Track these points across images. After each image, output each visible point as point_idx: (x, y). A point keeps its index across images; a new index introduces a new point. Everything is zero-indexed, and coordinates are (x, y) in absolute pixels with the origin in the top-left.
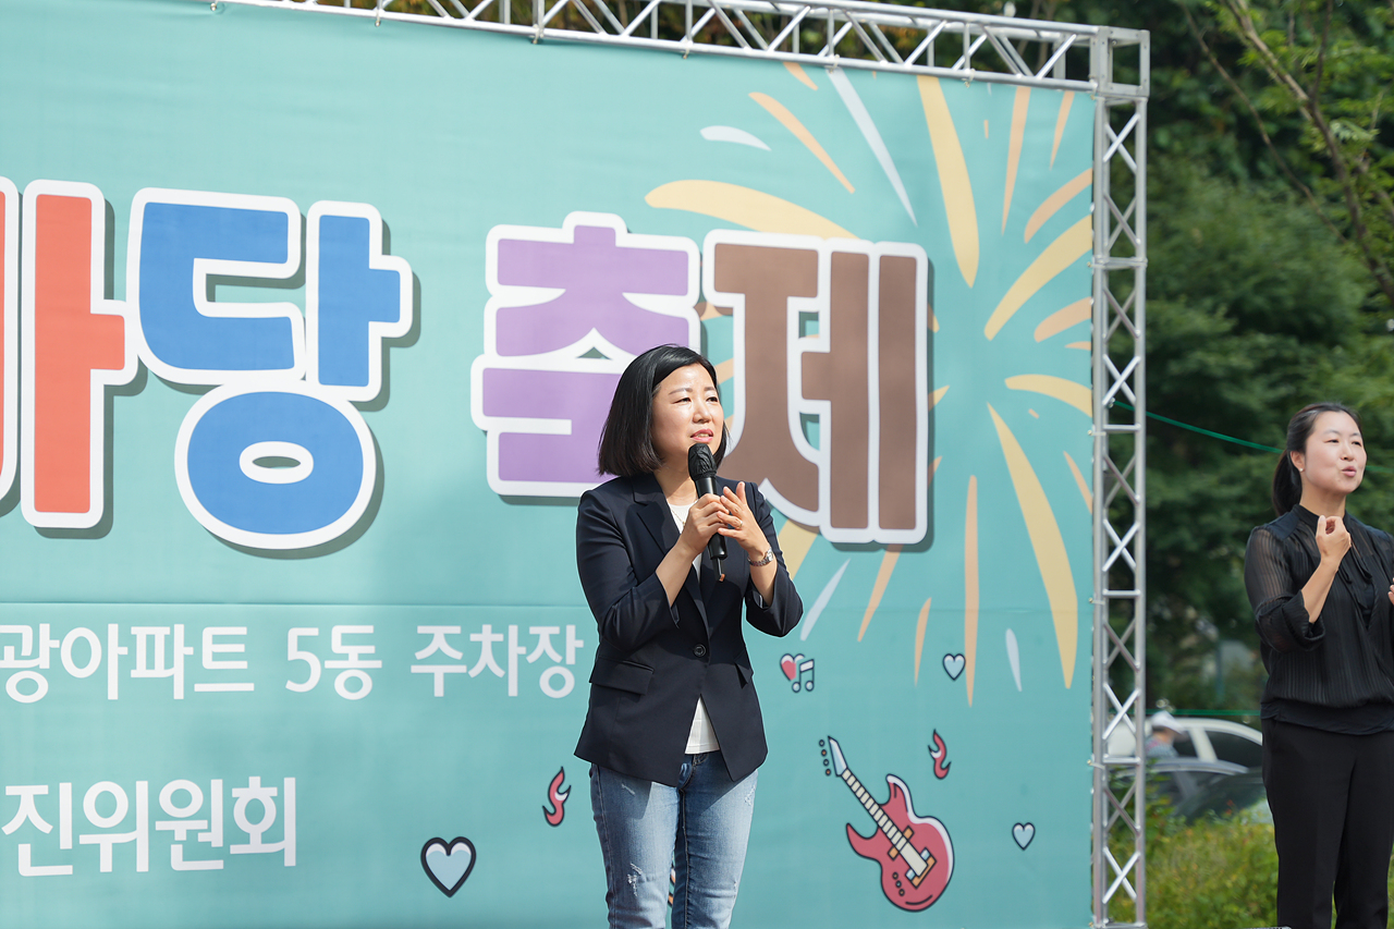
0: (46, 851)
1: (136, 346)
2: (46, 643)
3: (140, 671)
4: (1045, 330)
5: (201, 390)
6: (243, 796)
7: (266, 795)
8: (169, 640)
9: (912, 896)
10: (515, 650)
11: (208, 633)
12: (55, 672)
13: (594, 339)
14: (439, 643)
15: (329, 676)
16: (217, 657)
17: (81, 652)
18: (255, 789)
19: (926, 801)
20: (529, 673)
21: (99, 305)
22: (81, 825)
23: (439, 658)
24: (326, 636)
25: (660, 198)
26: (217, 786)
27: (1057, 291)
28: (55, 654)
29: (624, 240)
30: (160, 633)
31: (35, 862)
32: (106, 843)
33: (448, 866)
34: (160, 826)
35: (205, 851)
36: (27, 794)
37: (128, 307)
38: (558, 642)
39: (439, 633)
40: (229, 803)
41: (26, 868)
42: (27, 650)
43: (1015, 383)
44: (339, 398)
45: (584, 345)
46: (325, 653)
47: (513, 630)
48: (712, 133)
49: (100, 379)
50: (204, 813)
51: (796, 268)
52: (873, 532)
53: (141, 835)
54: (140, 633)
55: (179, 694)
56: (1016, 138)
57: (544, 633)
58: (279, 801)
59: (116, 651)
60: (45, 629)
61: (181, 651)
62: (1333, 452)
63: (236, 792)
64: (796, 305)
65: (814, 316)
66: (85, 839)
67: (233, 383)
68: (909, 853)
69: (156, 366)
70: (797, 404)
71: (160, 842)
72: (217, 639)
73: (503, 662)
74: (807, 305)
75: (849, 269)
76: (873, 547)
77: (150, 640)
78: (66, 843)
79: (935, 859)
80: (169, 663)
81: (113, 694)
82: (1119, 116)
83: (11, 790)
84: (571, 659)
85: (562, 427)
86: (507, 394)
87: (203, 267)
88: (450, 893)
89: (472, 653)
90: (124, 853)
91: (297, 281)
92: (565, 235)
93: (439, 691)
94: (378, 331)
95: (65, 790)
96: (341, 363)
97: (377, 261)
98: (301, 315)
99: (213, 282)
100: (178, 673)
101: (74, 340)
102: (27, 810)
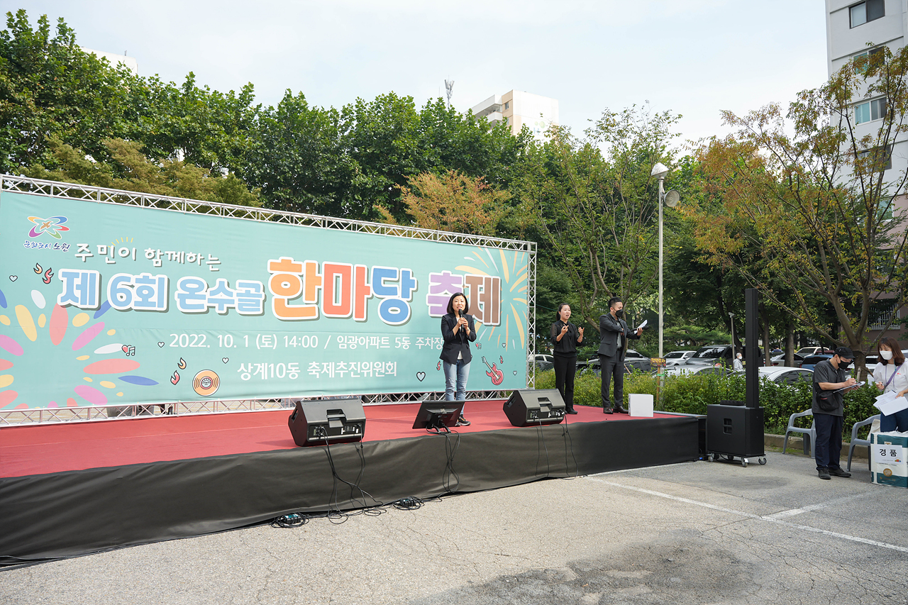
0: (356, 373)
1: (372, 291)
2: (356, 339)
3: (372, 344)
4: (519, 291)
5: (382, 299)
6: (388, 365)
7: (391, 365)
9: (497, 383)
10: (432, 342)
11: (383, 338)
12: (358, 344)
13: (446, 291)
14: (420, 340)
15: (402, 345)
16: (384, 342)
17: (362, 341)
18: (390, 364)
19: (499, 366)
20: (435, 345)
21: (366, 285)
22: (361, 369)
23: (420, 343)
24: (402, 339)
25: (457, 268)
26: (384, 363)
27: (521, 285)
28: (358, 341)
29: (451, 275)
30: (375, 338)
31: (354, 375)
32: (365, 372)
33: (421, 377)
34: (374, 369)
35: (382, 374)
36: (353, 364)
37: (371, 285)
38: (439, 340)
39: (420, 338)
40: (385, 366)
41: (352, 376)
42: (353, 340)
43: (515, 299)
44: (405, 300)
45: (445, 292)
46: (401, 342)
47: (432, 338)
48: (465, 258)
49: (366, 296)
50: (381, 367)
51: (480, 280)
52: (491, 323)
53: (371, 371)
55: (378, 348)
56: (515, 259)
57: (437, 339)
58: (394, 366)
59: (368, 341)
60: (356, 337)
61: (378, 341)
62: (565, 312)
63: (386, 364)
64: (479, 286)
65: (482, 288)
66: (362, 371)
67: (388, 298)
68: (496, 376)
69: (375, 294)
70: (479, 302)
71: (374, 372)
73: (430, 343)
74: (481, 286)
75: (488, 280)
76: (491, 325)
77: (373, 339)
78: (359, 372)
79: (500, 377)
80: (376, 343)
81: (367, 348)
82: (532, 256)
83: (350, 363)
85: (441, 305)
86: (432, 300)
87: (383, 279)
88: (421, 381)
89: (425, 342)
90: (368, 374)
91: (398, 281)
92: (442, 274)
93: (420, 348)
94: (411, 289)
95: (359, 363)
96: (405, 295)
97: (411, 278)
98: (399, 287)
99: (384, 281)
100: (378, 344)
101: (362, 290)
102: (353, 366)
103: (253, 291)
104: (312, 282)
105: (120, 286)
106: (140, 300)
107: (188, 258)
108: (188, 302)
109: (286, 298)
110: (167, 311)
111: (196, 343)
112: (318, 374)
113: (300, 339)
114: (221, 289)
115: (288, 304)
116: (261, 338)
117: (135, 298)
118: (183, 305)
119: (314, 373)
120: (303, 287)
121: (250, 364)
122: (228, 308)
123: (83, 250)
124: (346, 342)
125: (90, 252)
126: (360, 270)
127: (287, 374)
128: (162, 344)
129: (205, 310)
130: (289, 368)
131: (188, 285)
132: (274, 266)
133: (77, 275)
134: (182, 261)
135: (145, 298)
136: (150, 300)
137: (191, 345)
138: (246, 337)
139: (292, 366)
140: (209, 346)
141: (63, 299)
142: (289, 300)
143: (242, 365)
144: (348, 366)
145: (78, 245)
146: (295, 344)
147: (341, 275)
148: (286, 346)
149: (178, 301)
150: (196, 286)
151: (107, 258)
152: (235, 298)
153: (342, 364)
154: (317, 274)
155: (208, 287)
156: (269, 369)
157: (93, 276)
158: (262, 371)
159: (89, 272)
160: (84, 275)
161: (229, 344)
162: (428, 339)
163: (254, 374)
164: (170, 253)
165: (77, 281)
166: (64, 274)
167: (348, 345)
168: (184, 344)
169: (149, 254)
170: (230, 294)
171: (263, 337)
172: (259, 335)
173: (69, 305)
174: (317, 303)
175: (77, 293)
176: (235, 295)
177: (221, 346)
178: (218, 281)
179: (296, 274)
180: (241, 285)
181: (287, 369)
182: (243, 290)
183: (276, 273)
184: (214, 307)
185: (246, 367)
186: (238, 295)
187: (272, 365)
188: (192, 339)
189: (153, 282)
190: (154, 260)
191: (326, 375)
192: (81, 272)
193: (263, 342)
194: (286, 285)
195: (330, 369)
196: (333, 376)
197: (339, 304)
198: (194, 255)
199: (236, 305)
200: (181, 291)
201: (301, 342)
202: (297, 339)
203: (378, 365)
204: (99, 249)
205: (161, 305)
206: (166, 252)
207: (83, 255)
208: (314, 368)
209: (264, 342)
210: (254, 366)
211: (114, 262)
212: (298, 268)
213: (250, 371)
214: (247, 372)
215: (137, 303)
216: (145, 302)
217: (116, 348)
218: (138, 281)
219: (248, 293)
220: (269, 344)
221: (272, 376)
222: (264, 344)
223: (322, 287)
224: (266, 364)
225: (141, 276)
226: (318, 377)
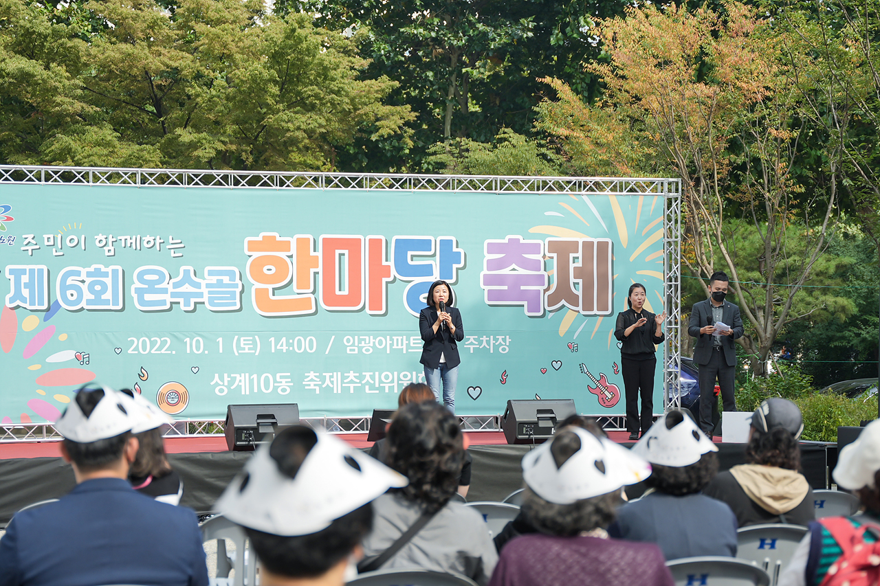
0: (372, 387)
1: (393, 272)
2: (372, 340)
3: (395, 347)
4: (648, 259)
5: (410, 282)
8: (402, 340)
9: (607, 403)
10: (492, 342)
11: (412, 338)
12: (374, 347)
13: (513, 266)
16: (414, 343)
17: (380, 342)
20: (496, 347)
21: (384, 263)
23: (472, 344)
25: (532, 230)
26: (414, 373)
27: (653, 247)
28: (374, 343)
29: (522, 241)
30: (400, 338)
31: (369, 390)
32: (387, 386)
33: (475, 393)
34: (400, 382)
36: (368, 374)
37: (391, 263)
38: (504, 340)
39: (472, 337)
40: (417, 377)
41: (367, 391)
42: (367, 342)
43: (638, 273)
45: (511, 267)
47: (492, 337)
48: (546, 214)
49: (384, 280)
51: (573, 246)
52: (595, 312)
53: (395, 384)
54: (395, 338)
55: (404, 352)
56: (639, 209)
57: (500, 338)
59: (389, 342)
60: (372, 337)
61: (405, 342)
62: (636, 298)
63: (419, 375)
64: (572, 255)
65: (578, 258)
66: (381, 385)
67: (417, 280)
68: (606, 393)
69: (398, 276)
70: (572, 280)
72: (414, 339)
73: (489, 345)
74: (575, 255)
75: (588, 246)
76: (595, 315)
77: (397, 339)
78: (377, 385)
79: (615, 394)
80: (402, 345)
81: (388, 352)
83: (364, 374)
84: (508, 344)
85: (505, 288)
86: (489, 280)
87: (410, 253)
88: (475, 399)
89: (481, 343)
90: (391, 388)
91: (434, 255)
92: (506, 241)
93: (472, 352)
94: (455, 266)
95: (377, 374)
96: (446, 274)
97: (455, 249)
98: (436, 264)
99: (412, 256)
100: (404, 347)
101: (378, 271)
102: (368, 378)
103: (226, 280)
104: (305, 262)
105: (69, 282)
106: (92, 297)
107: (145, 242)
108: (148, 297)
109: (270, 287)
110: (123, 310)
111: (160, 349)
112: (317, 388)
113: (291, 341)
114: (186, 279)
115: (274, 295)
116: (239, 340)
117: (87, 295)
118: (142, 301)
119: (312, 387)
120: (293, 270)
121: (226, 375)
122: (196, 303)
123: (29, 242)
124: (356, 344)
125: (36, 244)
126: (375, 244)
127: (275, 388)
128: (119, 351)
129: (168, 306)
130: (278, 379)
131: (147, 277)
132: (253, 246)
133: (23, 272)
134: (138, 248)
135: (98, 294)
136: (103, 297)
137: (153, 352)
138: (220, 339)
139: (281, 377)
140: (174, 352)
141: (12, 300)
142: (274, 289)
143: (217, 375)
144: (361, 378)
145: (24, 236)
146: (285, 348)
147: (346, 252)
148: (273, 351)
149: (135, 296)
150: (155, 277)
151: (54, 250)
152: (204, 290)
153: (352, 375)
154: (312, 253)
155: (170, 278)
156: (251, 381)
157: (40, 271)
158: (242, 384)
159: (36, 267)
160: (32, 271)
161: (198, 348)
162: (484, 338)
163: (232, 388)
164: (123, 238)
165: (25, 279)
166: (12, 272)
167: (360, 349)
168: (144, 350)
169: (100, 241)
170: (198, 286)
171: (242, 339)
172: (236, 337)
173: (18, 307)
174: (314, 293)
175: (26, 292)
176: (203, 286)
177: (188, 352)
178: (182, 268)
179: (283, 255)
180: (211, 273)
181: (275, 381)
182: (214, 279)
183: (256, 255)
184: (179, 303)
185: (222, 379)
186: (208, 286)
187: (255, 376)
188: (153, 344)
189: (106, 275)
190: (106, 249)
191: (330, 389)
192: (27, 267)
193: (242, 346)
194: (269, 270)
195: (334, 381)
196: (339, 392)
197: (346, 292)
198: (151, 239)
199: (205, 299)
200: (138, 285)
201: (292, 345)
202: (287, 341)
203: (405, 376)
204: (46, 240)
205: (115, 303)
206: (119, 238)
207: (30, 248)
208: (312, 380)
209: (245, 345)
210: (231, 378)
211: (62, 254)
212: (285, 246)
213: (226, 384)
214: (223, 385)
215: (89, 302)
216: (98, 300)
217: (69, 355)
218: (89, 274)
219: (220, 284)
220: (249, 349)
221: (256, 390)
222: (244, 349)
223: (320, 269)
224: (247, 375)
225: (92, 269)
226: (318, 392)
